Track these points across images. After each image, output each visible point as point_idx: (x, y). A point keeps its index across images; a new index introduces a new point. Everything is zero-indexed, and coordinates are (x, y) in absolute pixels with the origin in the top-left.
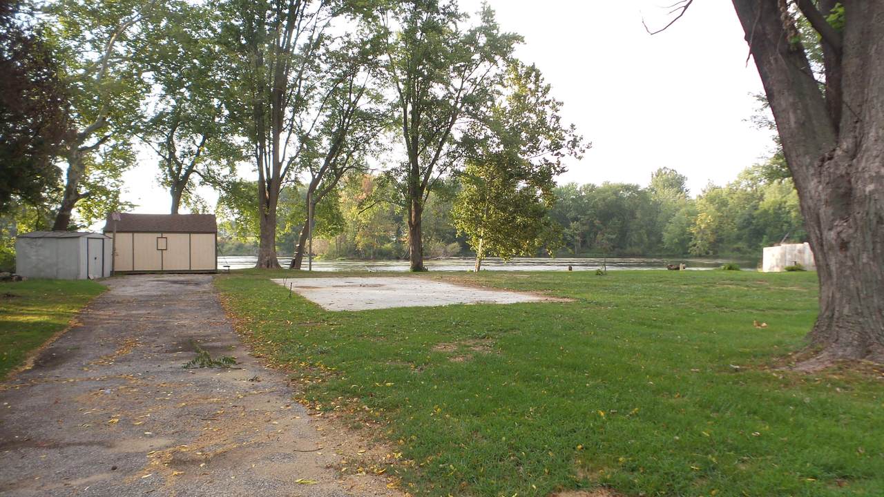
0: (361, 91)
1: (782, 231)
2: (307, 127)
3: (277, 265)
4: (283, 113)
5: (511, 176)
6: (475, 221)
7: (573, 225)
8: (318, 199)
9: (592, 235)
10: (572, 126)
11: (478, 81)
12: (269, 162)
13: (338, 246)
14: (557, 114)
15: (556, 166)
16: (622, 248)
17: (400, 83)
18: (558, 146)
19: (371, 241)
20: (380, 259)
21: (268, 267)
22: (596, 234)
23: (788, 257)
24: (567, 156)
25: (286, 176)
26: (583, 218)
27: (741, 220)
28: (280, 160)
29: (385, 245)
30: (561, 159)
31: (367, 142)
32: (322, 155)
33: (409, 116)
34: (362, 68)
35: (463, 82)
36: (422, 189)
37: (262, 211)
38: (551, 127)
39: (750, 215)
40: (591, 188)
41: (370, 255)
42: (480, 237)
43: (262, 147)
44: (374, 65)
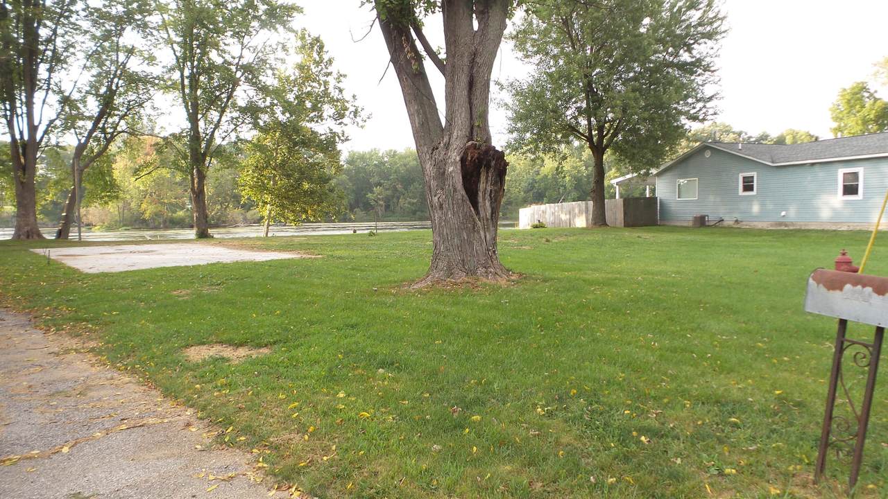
0: (130, 51)
1: (559, 194)
2: (67, 88)
3: (40, 235)
4: (35, 72)
5: (295, 144)
6: (261, 188)
7: (377, 190)
8: (87, 166)
9: (395, 200)
10: (354, 96)
11: (259, 48)
12: (21, 125)
13: (121, 215)
14: (340, 85)
15: (340, 135)
16: (422, 212)
17: (175, 46)
18: (342, 116)
19: (159, 208)
20: (171, 228)
21: (28, 237)
22: (398, 198)
23: (536, 216)
24: (350, 125)
25: (45, 140)
26: (386, 183)
27: (526, 184)
28: (36, 123)
29: (178, 213)
30: (345, 128)
31: (141, 105)
32: (90, 118)
33: (186, 82)
34: (129, 28)
35: (242, 49)
36: (204, 155)
37: (17, 178)
38: (335, 98)
39: (533, 180)
40: (393, 154)
41: (160, 224)
42: (266, 203)
43: (13, 109)
44: (143, 27)
